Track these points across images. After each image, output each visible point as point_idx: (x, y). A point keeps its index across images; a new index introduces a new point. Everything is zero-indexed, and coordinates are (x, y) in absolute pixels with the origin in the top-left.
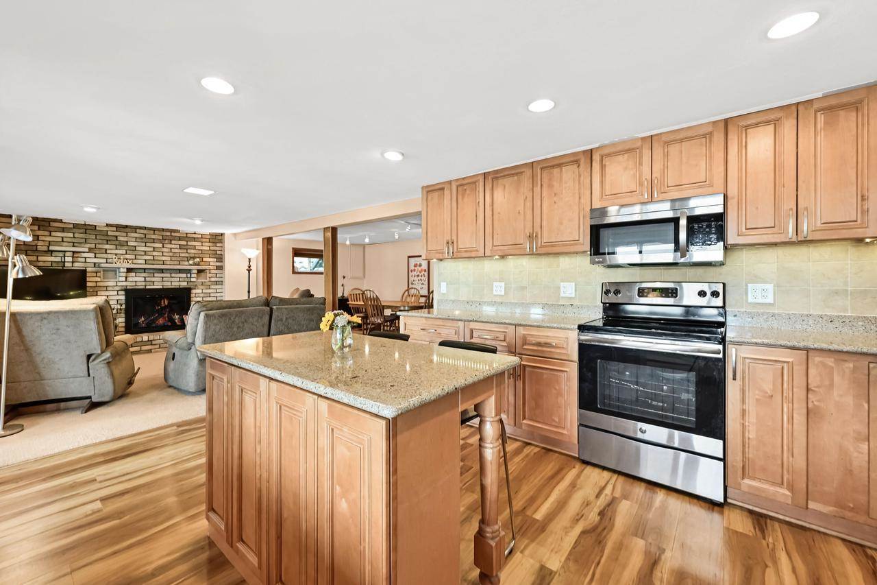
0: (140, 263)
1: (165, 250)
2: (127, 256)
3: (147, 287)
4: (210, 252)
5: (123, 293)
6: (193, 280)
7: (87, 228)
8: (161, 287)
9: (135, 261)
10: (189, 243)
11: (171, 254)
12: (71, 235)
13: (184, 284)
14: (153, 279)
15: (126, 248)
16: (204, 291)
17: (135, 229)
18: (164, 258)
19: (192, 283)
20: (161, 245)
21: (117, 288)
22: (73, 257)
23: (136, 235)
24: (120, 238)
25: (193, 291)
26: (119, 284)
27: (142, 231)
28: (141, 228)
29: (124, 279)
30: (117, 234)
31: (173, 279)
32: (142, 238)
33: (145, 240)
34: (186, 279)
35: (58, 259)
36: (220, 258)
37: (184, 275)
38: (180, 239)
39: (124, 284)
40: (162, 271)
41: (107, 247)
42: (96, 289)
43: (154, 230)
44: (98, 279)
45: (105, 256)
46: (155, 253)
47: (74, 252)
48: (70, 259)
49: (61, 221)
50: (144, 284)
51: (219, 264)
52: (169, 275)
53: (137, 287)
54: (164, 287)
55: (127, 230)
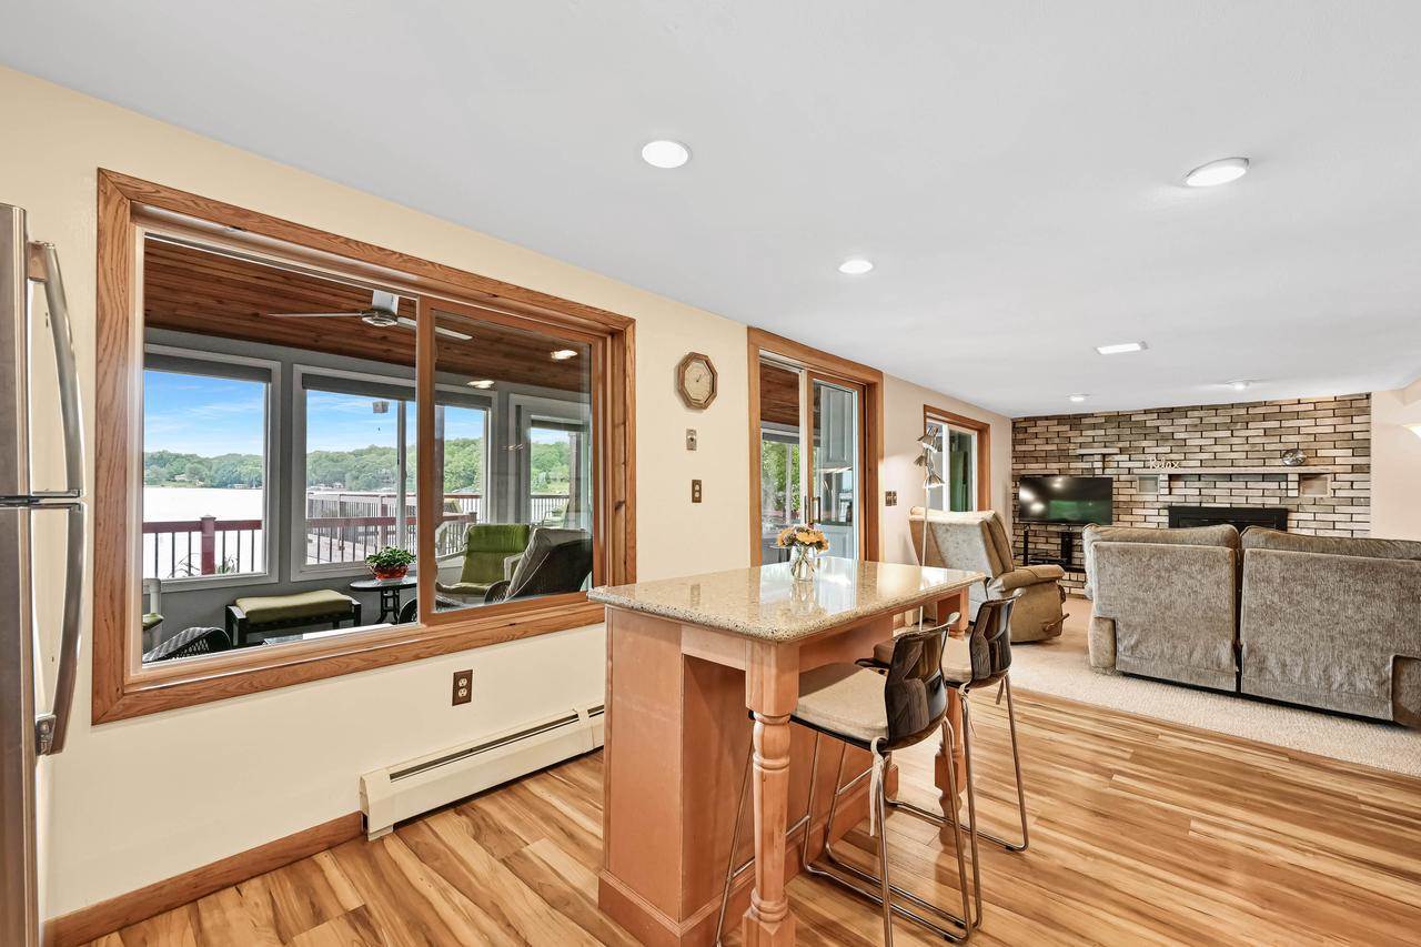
0: (1192, 466)
1: (1235, 441)
2: (1173, 456)
3: (1204, 505)
4: (1335, 437)
5: (1166, 512)
6: (1291, 493)
7: (1119, 419)
8: (1228, 506)
9: (1184, 463)
10: (1285, 424)
11: (1247, 448)
12: (1102, 432)
13: (1273, 502)
14: (1215, 492)
15: (1171, 443)
16: (1319, 517)
17: (1184, 411)
18: (1233, 455)
19: (1290, 501)
20: (1228, 433)
21: (1158, 505)
22: (1104, 461)
23: (1187, 421)
24: (1162, 430)
25: (1293, 516)
26: (1161, 499)
27: (1196, 414)
28: (1194, 408)
29: (1167, 491)
30: (1158, 423)
31: (1250, 493)
32: (1196, 426)
33: (1200, 428)
34: (1278, 493)
35: (1088, 465)
36: (1363, 448)
37: (1274, 485)
38: (1265, 417)
39: (1168, 498)
40: (1230, 477)
41: (1144, 444)
42: (1132, 505)
43: (1215, 408)
44: (1133, 491)
45: (1142, 457)
46: (1217, 448)
47: (1104, 455)
48: (1099, 465)
49: (1092, 415)
50: (1198, 499)
51: (1358, 461)
52: (1242, 485)
53: (1186, 504)
54: (1233, 506)
55: (1174, 414)
